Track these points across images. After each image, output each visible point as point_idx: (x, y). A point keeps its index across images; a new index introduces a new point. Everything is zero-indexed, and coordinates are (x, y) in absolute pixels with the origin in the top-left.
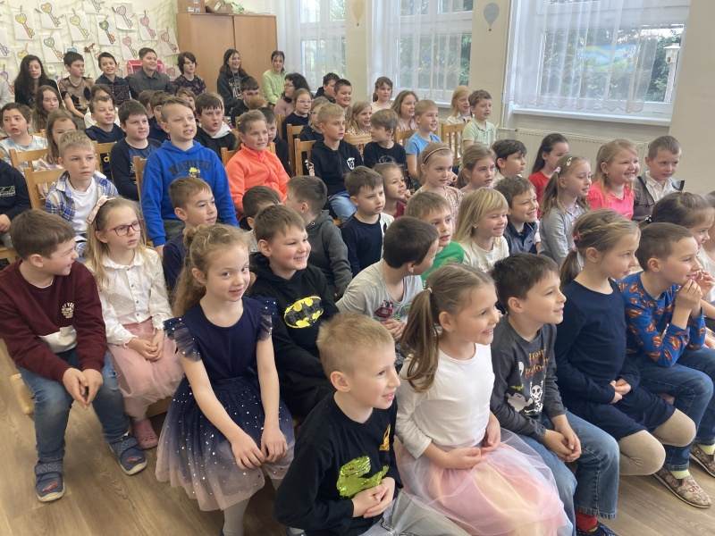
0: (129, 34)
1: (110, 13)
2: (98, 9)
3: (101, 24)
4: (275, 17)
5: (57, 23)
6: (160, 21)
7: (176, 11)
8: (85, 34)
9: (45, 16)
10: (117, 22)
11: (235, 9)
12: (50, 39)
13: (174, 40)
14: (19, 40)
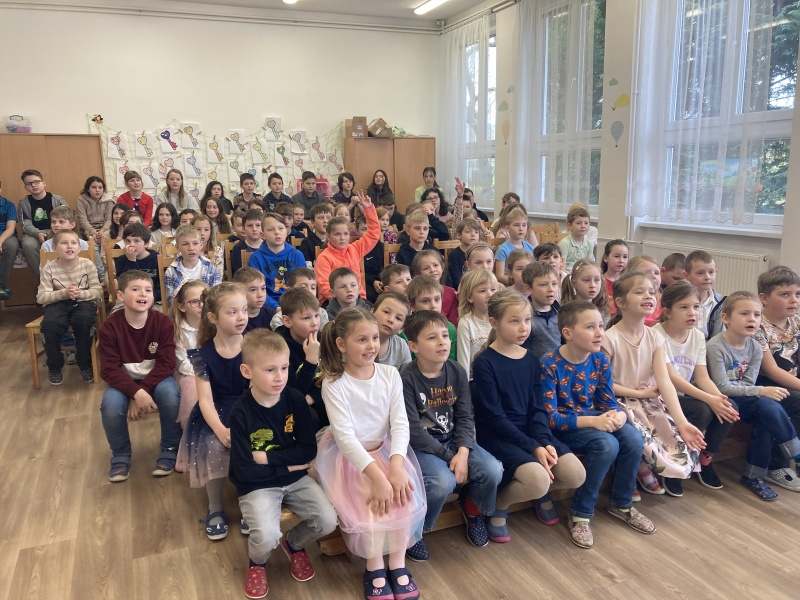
0: (302, 157)
1: (287, 140)
2: (277, 137)
3: (278, 149)
4: (434, 139)
5: (242, 148)
6: (329, 146)
7: (344, 135)
8: (264, 156)
9: (233, 143)
10: (293, 147)
11: (397, 133)
12: (236, 162)
13: (340, 162)
14: (211, 163)
